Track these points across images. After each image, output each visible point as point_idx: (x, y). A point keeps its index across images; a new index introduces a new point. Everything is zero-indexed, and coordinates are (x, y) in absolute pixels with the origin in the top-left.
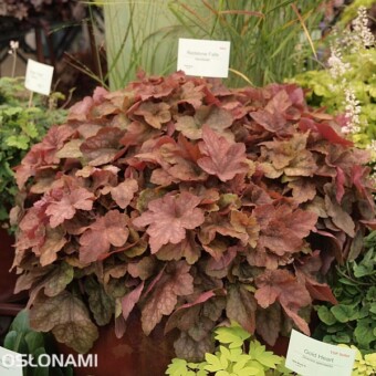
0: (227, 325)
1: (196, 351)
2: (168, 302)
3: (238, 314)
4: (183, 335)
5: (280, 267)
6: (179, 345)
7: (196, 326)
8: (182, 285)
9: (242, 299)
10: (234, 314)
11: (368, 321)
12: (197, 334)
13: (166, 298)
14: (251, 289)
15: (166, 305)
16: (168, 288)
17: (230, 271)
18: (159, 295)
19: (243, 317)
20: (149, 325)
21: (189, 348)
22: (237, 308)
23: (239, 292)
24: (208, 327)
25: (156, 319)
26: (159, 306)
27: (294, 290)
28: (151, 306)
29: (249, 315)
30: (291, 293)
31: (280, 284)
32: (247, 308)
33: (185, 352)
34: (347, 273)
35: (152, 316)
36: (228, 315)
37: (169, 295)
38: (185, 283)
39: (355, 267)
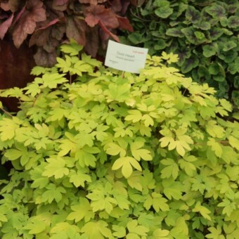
0: (67, 43)
1: (48, 60)
2: (31, 26)
3: (74, 35)
4: (39, 51)
5: (99, 4)
6: (37, 57)
7: (48, 44)
8: (38, 15)
9: (76, 25)
10: (71, 35)
11: (151, 43)
12: (49, 49)
13: (28, 24)
14: (82, 18)
15: (29, 28)
16: (29, 18)
17: (68, 7)
18: (23, 23)
19: (77, 36)
20: (18, 41)
21: (44, 58)
22: (73, 31)
23: (74, 21)
24: (55, 44)
25: (23, 37)
26: (25, 29)
27: (108, 18)
28: (19, 30)
29: (81, 35)
30: (106, 20)
31: (100, 14)
32: (79, 31)
33: (41, 61)
34: (137, 15)
35: (20, 36)
36: (68, 36)
37: (30, 22)
38: (40, 13)
39: (141, 10)
